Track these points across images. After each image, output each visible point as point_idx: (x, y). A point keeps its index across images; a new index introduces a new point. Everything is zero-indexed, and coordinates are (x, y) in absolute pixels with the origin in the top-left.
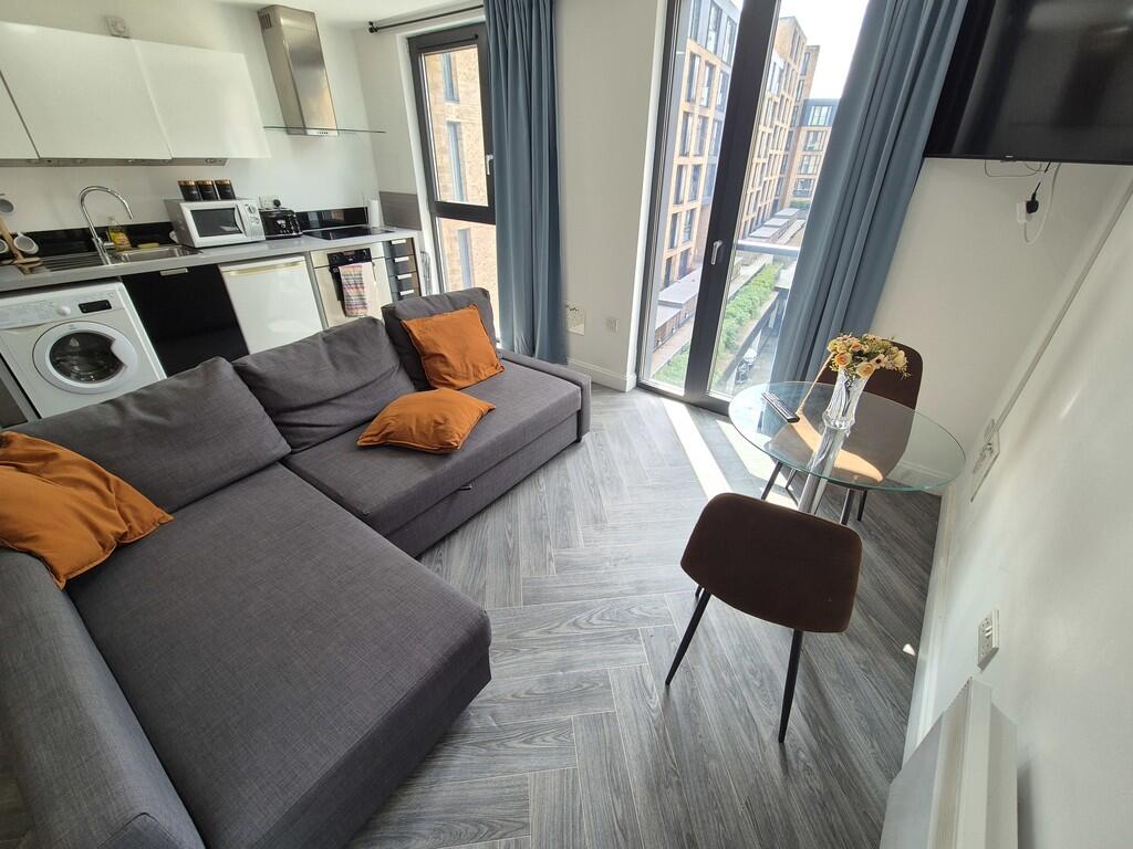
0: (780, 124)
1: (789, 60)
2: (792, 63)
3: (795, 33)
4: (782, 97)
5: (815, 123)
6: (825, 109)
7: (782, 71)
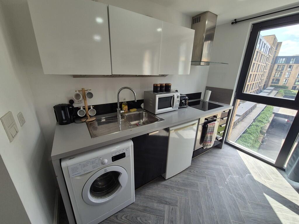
0: (268, 63)
1: (272, 46)
2: (273, 47)
3: (275, 39)
4: (270, 56)
5: (280, 62)
6: (284, 59)
7: (270, 49)
